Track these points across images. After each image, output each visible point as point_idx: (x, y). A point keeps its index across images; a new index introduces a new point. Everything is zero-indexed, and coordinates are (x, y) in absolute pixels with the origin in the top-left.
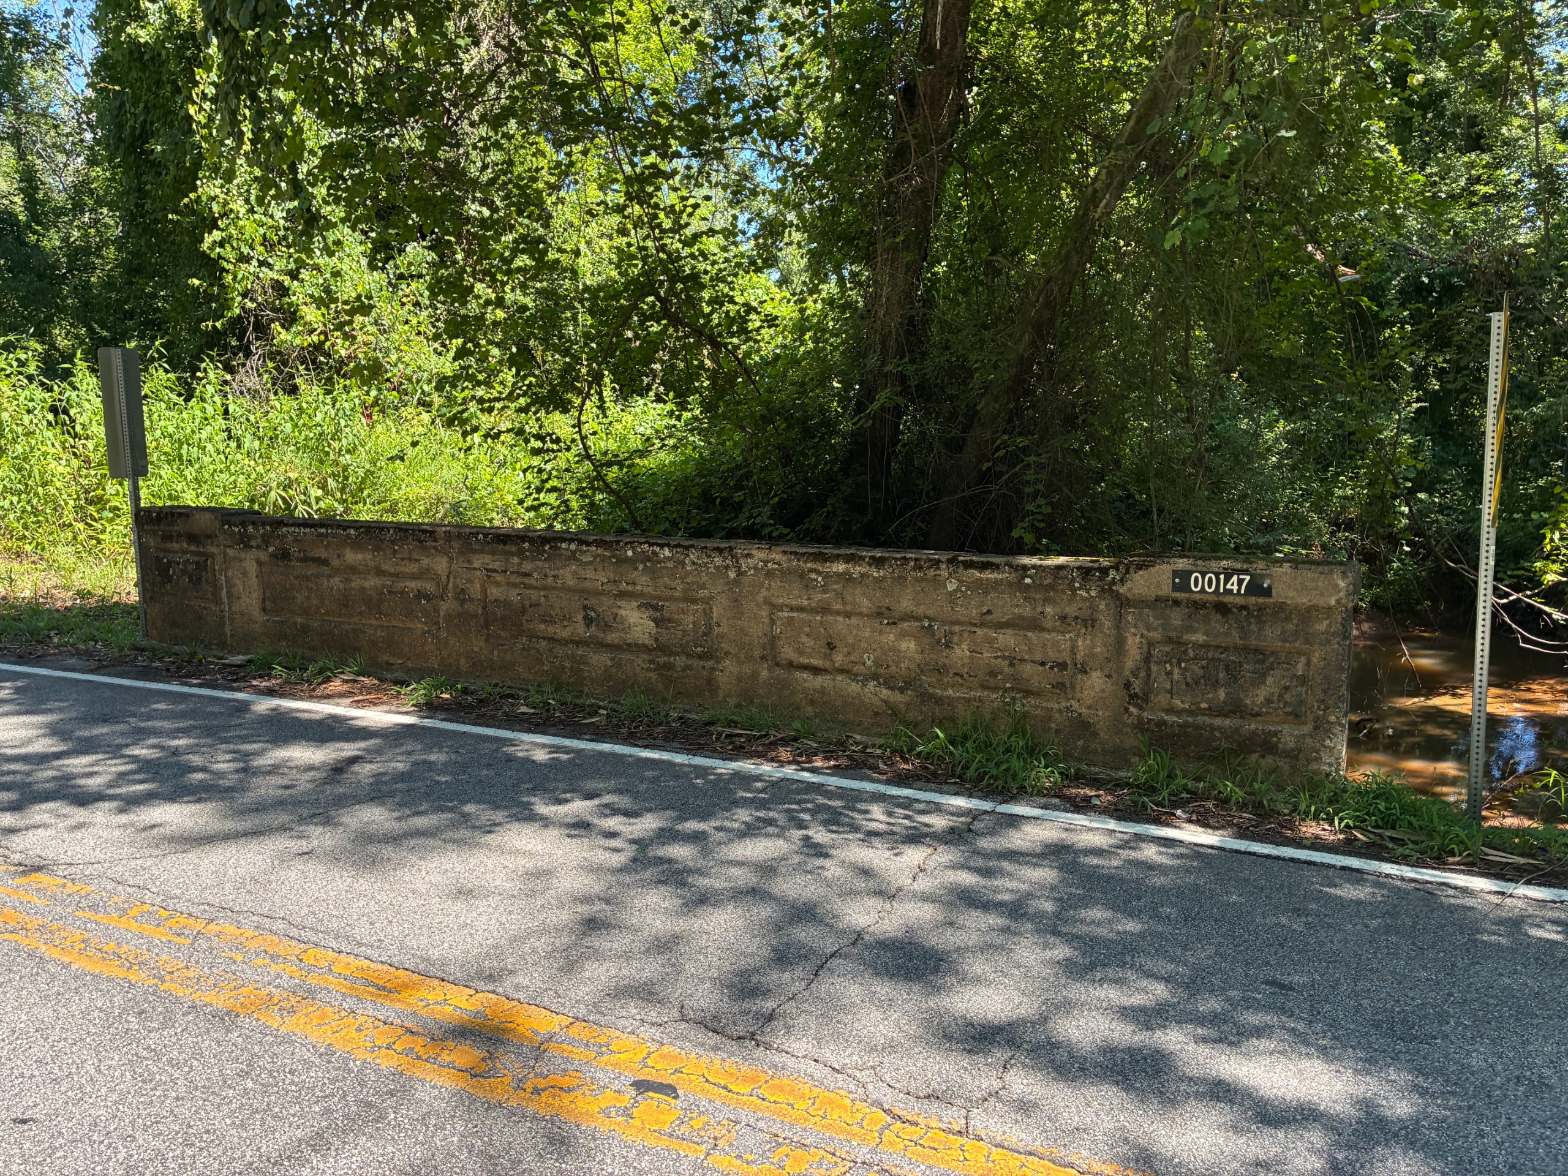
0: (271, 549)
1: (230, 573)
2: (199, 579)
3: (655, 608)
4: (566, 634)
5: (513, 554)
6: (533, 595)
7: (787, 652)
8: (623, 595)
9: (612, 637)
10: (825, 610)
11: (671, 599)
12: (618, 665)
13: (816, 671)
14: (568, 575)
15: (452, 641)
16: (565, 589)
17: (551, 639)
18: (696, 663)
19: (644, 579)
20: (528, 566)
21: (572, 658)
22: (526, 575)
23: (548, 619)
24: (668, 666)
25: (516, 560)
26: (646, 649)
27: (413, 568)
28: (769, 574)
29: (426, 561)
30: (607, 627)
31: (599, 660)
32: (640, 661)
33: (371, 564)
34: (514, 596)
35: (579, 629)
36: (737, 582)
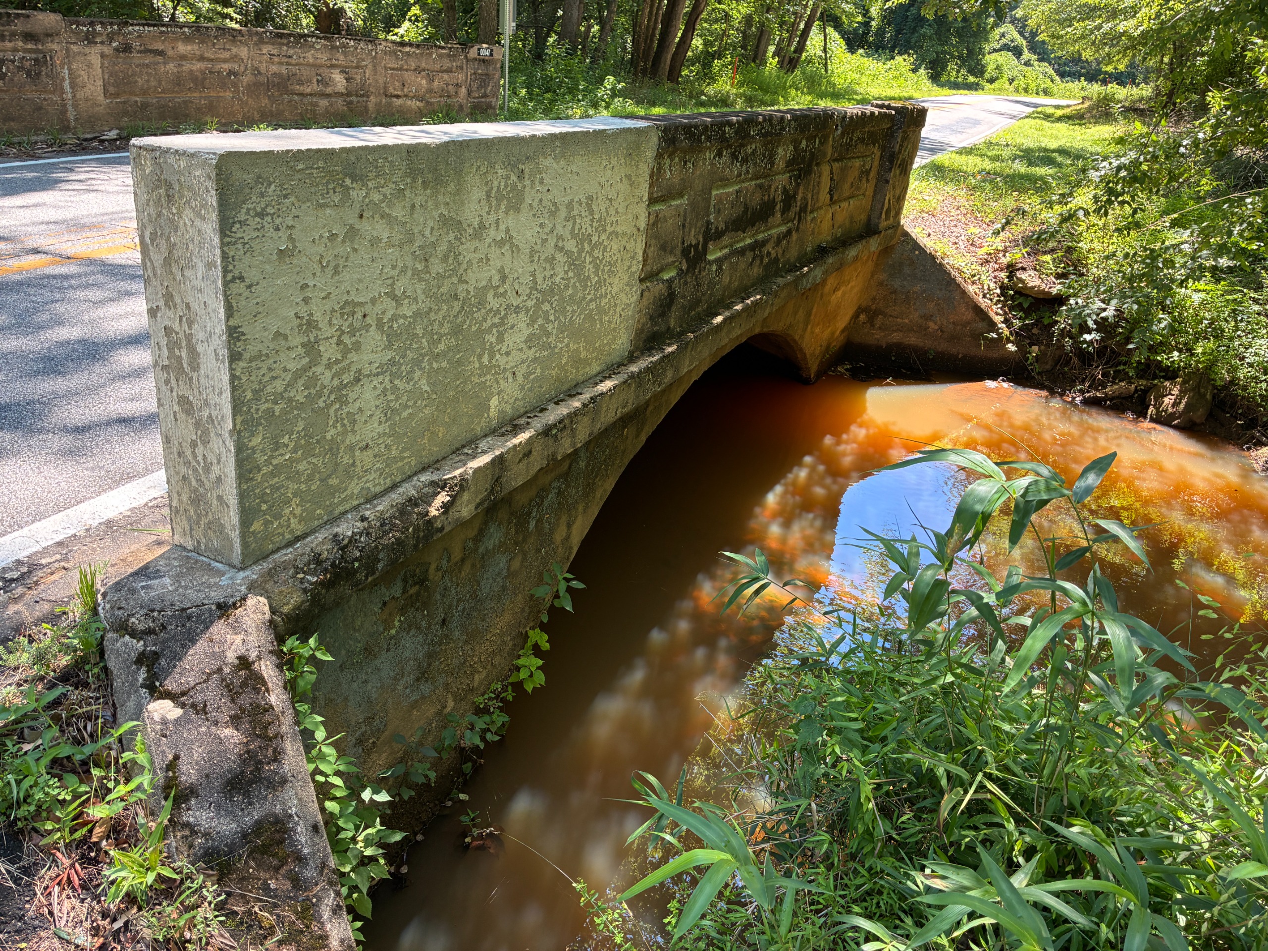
0: (115, 44)
1: (74, 66)
2: (38, 74)
3: (347, 73)
4: (308, 90)
5: (283, 44)
6: (294, 69)
7: (391, 90)
8: (333, 66)
9: (329, 90)
10: (401, 69)
11: (351, 67)
12: (331, 105)
13: (398, 97)
14: (310, 57)
15: (250, 101)
16: (308, 65)
17: (301, 94)
18: (361, 99)
19: (342, 57)
20: (291, 52)
21: (311, 104)
22: (290, 57)
23: (300, 83)
24: (351, 102)
25: (285, 48)
26: (342, 94)
27: (227, 55)
28: (385, 53)
29: (234, 50)
30: (327, 85)
31: (324, 103)
32: (340, 101)
33: (198, 53)
34: (283, 70)
35: (315, 87)
36: (375, 57)
